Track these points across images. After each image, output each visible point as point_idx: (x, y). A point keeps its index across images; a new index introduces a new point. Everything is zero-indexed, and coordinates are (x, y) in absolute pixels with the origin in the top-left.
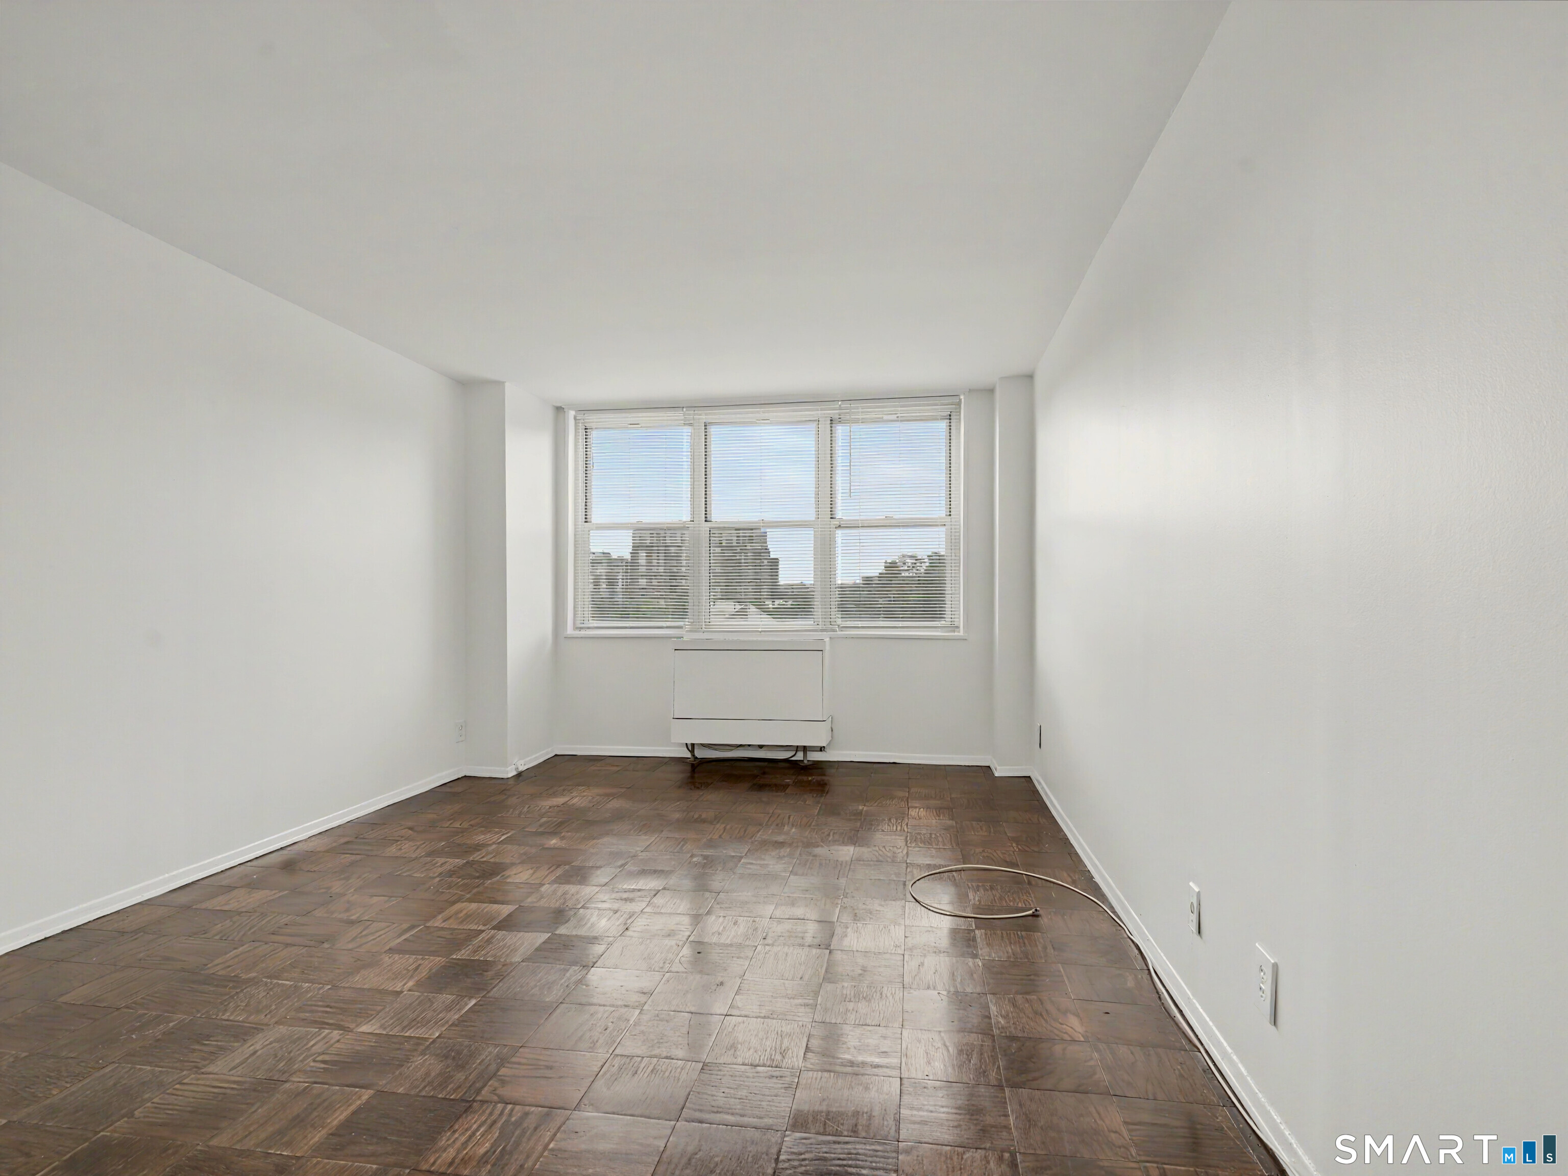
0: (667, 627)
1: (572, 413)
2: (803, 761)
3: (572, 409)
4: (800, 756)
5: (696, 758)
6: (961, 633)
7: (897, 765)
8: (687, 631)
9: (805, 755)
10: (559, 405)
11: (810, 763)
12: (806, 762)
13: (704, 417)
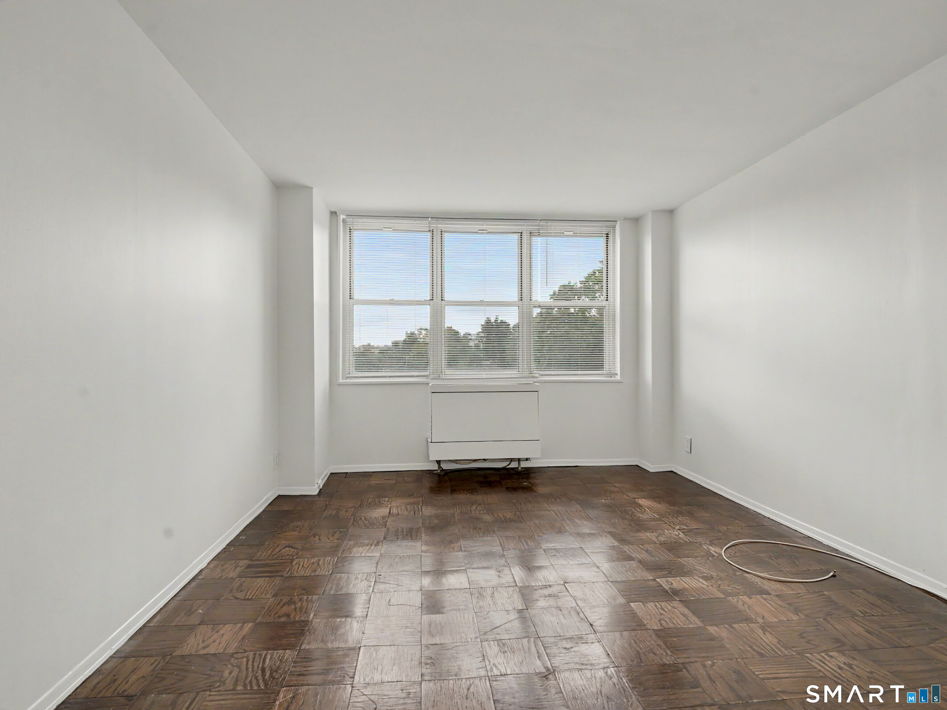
0: (417, 376)
1: (342, 217)
2: (518, 468)
3: (343, 214)
4: (514, 465)
5: (443, 470)
6: (618, 378)
7: (578, 467)
8: (432, 379)
9: (519, 464)
10: (333, 210)
11: (523, 470)
12: (520, 469)
13: (442, 226)
